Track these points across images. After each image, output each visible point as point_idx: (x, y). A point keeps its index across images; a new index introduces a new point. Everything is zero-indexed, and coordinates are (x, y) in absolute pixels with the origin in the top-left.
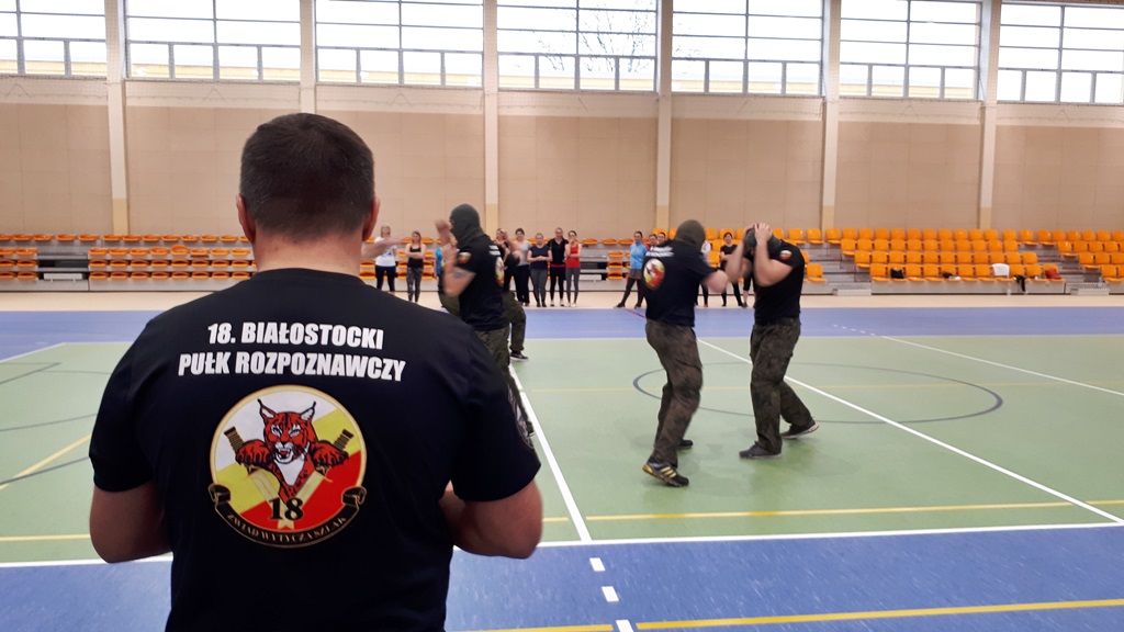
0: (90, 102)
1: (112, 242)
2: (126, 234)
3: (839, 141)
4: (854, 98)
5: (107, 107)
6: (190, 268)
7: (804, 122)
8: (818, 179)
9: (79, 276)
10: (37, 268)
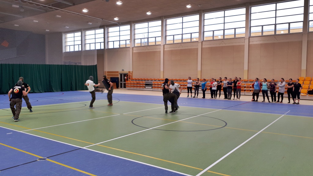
5: (160, 51)
9: (151, 87)
10: (144, 86)
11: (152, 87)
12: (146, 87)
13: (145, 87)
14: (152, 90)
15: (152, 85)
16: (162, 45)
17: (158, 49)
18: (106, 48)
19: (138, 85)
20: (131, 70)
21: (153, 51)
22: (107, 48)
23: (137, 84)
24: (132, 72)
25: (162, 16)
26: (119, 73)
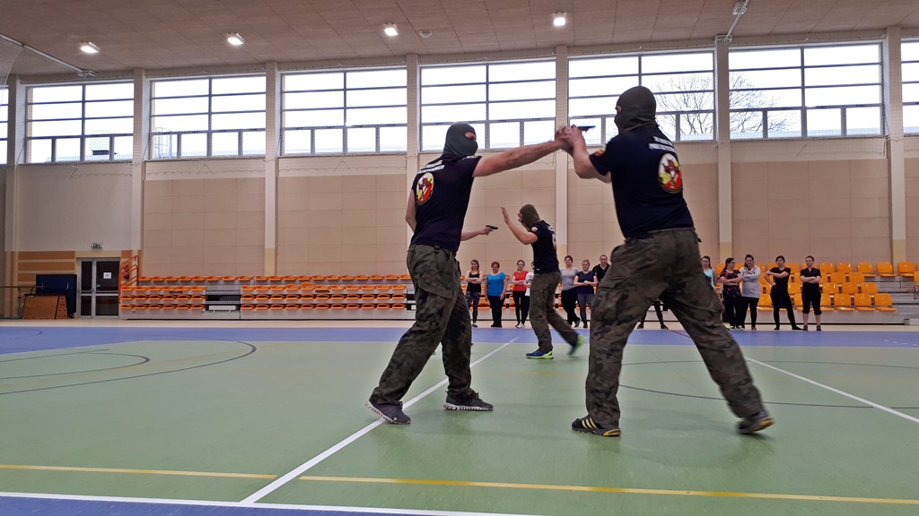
0: (253, 175)
1: (261, 282)
2: (273, 275)
3: (905, 177)
5: (264, 178)
6: (315, 301)
7: (866, 160)
8: (887, 214)
9: (234, 308)
10: (204, 302)
11: (239, 307)
12: (211, 307)
13: (207, 307)
14: (236, 315)
15: (238, 297)
16: (271, 157)
17: (251, 171)
18: (19, 160)
19: (176, 301)
20: (135, 247)
22: (21, 162)
23: (173, 295)
24: (140, 252)
25: (271, 61)
26: (78, 259)
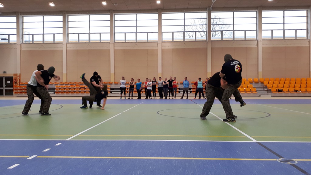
1: (62, 84)
2: (66, 82)
3: (263, 52)
4: (267, 40)
6: (80, 91)
7: (252, 47)
8: (257, 64)
11: (55, 92)
15: (54, 89)
16: (65, 43)
17: (58, 48)
20: (18, 73)
21: (51, 50)
24: (20, 74)
25: (64, 11)
